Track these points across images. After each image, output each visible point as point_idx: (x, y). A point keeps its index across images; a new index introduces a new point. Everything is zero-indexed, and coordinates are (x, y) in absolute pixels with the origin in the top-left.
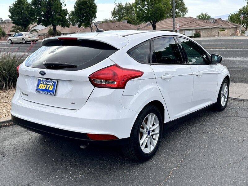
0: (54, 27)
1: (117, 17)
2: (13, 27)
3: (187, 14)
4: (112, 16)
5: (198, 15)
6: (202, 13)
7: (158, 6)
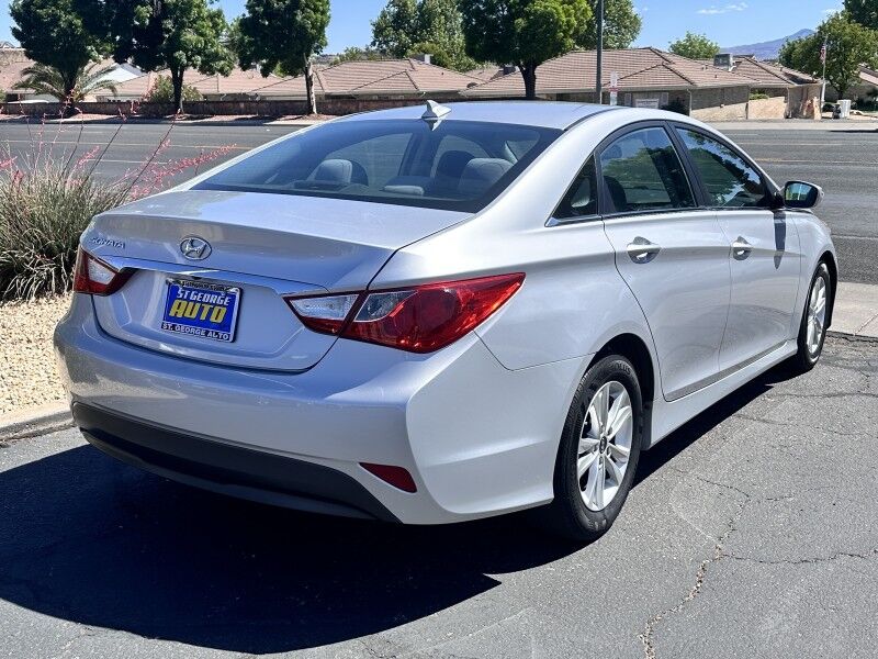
0: (174, 74)
1: (391, 43)
2: (26, 72)
3: (637, 36)
4: (376, 36)
5: (674, 42)
6: (689, 36)
7: (546, 7)
